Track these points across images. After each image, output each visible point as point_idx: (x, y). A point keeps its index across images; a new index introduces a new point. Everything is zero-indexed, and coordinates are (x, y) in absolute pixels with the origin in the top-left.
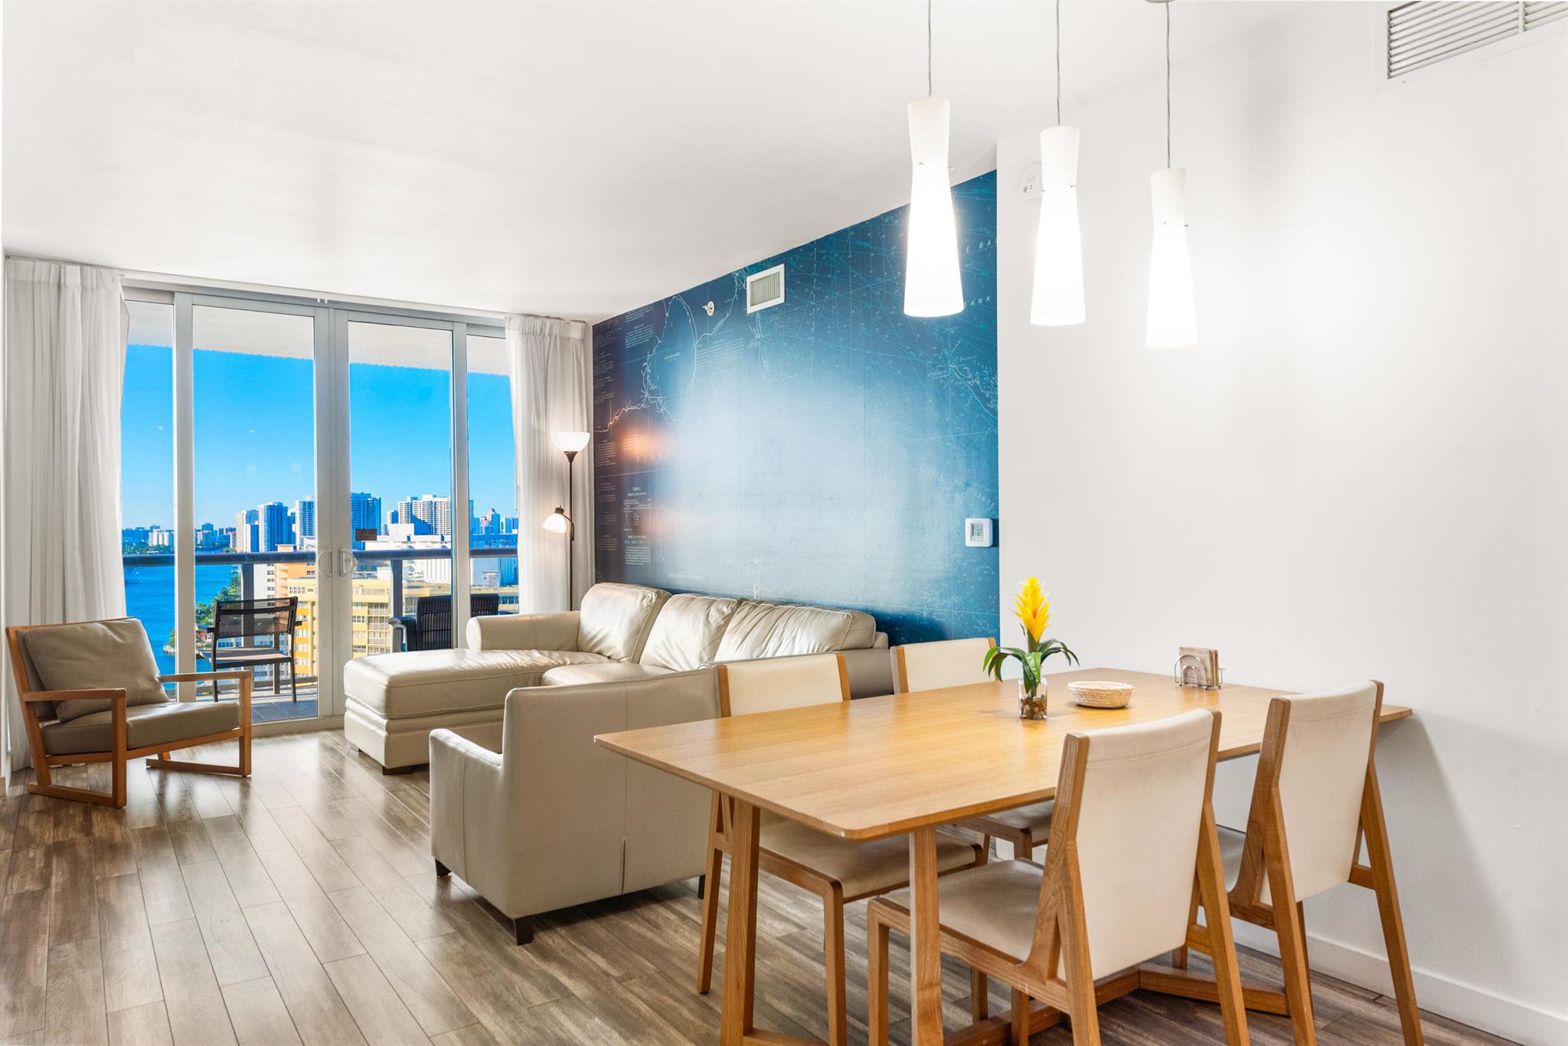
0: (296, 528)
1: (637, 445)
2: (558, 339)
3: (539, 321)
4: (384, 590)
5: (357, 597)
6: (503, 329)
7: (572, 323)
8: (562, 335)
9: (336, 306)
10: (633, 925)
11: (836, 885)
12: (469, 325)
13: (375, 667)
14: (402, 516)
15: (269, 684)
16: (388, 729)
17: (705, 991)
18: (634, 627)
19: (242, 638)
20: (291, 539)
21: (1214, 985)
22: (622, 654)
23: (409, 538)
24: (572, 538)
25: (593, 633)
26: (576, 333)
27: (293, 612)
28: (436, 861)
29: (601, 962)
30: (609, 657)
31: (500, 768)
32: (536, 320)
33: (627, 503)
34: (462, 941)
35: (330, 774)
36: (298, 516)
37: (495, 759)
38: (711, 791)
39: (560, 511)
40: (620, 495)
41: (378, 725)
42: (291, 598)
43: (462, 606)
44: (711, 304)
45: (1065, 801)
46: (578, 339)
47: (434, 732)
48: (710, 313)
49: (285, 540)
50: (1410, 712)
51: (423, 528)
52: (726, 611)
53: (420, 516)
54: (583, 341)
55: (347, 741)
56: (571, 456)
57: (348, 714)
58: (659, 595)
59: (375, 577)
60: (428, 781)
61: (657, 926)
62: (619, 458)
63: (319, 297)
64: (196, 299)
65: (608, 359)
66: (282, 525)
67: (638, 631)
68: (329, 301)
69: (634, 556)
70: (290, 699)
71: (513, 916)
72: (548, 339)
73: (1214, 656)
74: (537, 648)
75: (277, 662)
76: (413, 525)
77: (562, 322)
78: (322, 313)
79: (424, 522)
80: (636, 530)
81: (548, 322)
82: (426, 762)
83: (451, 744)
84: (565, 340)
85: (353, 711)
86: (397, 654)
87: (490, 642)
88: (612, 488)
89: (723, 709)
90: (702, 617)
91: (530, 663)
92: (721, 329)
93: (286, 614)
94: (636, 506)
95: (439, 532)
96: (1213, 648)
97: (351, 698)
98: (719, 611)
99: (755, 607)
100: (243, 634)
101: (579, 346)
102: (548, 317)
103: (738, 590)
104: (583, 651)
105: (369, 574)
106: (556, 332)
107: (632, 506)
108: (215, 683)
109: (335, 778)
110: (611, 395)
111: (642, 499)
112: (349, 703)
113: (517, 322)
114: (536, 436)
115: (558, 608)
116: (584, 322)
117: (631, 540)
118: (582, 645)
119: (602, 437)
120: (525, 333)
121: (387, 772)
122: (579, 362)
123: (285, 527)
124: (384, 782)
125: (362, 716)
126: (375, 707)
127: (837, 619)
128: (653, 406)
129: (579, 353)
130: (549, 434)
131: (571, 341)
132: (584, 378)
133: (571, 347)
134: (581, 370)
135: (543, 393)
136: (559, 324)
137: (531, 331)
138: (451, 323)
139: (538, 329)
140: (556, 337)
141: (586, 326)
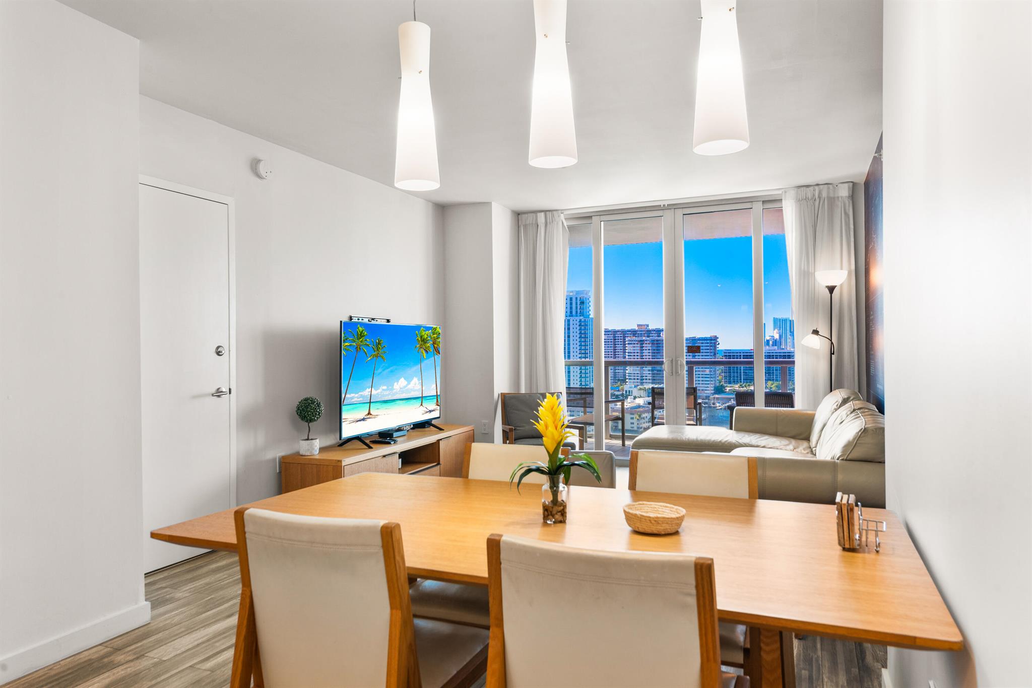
2: (826, 200)
3: (810, 190)
6: (781, 200)
7: (840, 185)
8: (832, 195)
9: (674, 207)
12: (764, 202)
24: (832, 353)
26: (843, 192)
32: (807, 189)
39: (816, 332)
46: (846, 196)
54: (851, 197)
56: (831, 289)
62: (869, 287)
63: (662, 204)
65: (868, 207)
68: (668, 205)
72: (818, 202)
77: (831, 186)
78: (667, 213)
81: (818, 189)
84: (832, 201)
101: (847, 202)
102: (818, 185)
106: (824, 194)
107: (871, 327)
110: (868, 237)
113: (792, 193)
114: (806, 275)
116: (852, 182)
120: (799, 201)
122: (846, 214)
129: (847, 207)
130: (816, 273)
131: (840, 199)
132: (852, 227)
133: (839, 204)
134: (849, 221)
135: (812, 243)
136: (829, 188)
137: (804, 198)
138: (751, 203)
139: (810, 195)
140: (824, 200)
141: (854, 185)
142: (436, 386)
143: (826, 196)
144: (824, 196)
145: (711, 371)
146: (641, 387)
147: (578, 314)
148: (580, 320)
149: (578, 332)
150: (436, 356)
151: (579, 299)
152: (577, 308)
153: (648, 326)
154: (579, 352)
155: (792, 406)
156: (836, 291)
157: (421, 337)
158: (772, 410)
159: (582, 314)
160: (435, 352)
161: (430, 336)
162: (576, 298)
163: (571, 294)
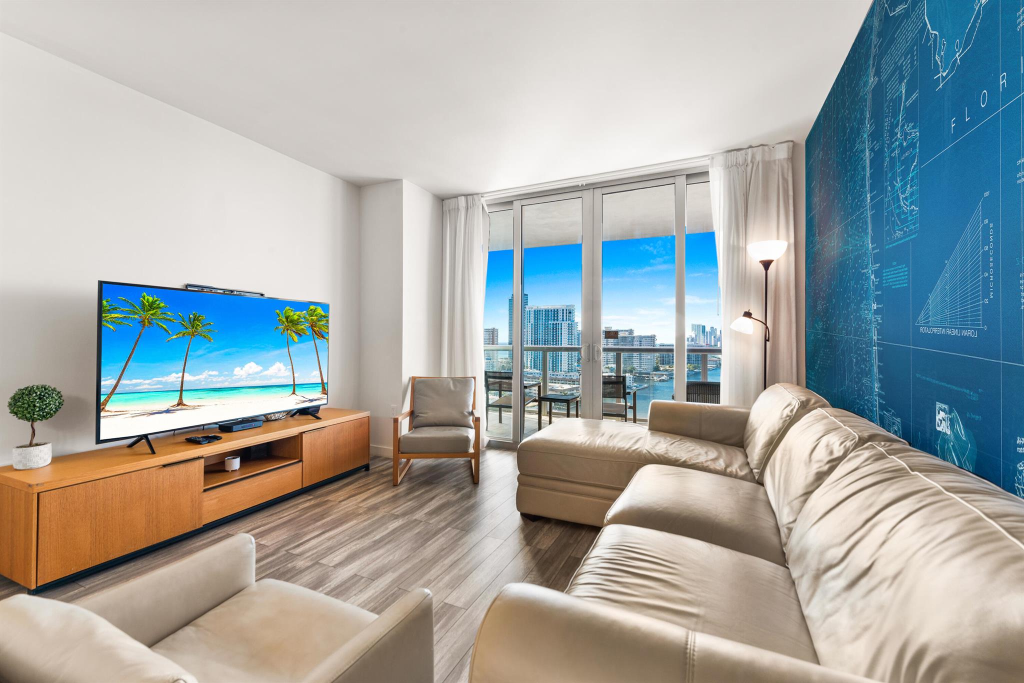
2: (762, 164)
3: (742, 153)
6: (706, 173)
7: (777, 146)
8: (767, 158)
9: (593, 186)
12: (688, 176)
24: (766, 339)
26: (782, 154)
32: (738, 153)
39: (748, 315)
46: (784, 159)
56: (767, 264)
58: (803, 405)
63: (580, 183)
64: (524, 202)
67: (771, 443)
72: (751, 168)
77: (766, 147)
78: (586, 194)
81: (750, 151)
84: (769, 164)
101: (786, 165)
102: (751, 147)
113: (720, 159)
114: (736, 251)
116: (792, 141)
120: (728, 167)
122: (785, 180)
129: (786, 171)
130: (747, 247)
131: (777, 162)
132: (791, 193)
133: (776, 168)
134: (788, 186)
135: (743, 214)
136: (764, 151)
137: (735, 164)
138: (674, 178)
139: (741, 160)
140: (759, 162)
141: (794, 145)
142: (321, 373)
143: (760, 159)
144: (758, 160)
145: (651, 357)
146: (607, 366)
147: (568, 320)
148: (569, 324)
149: (567, 331)
150: (317, 341)
151: (568, 310)
152: (566, 316)
153: (611, 328)
154: (567, 343)
155: (718, 402)
156: (772, 267)
157: (287, 318)
158: (695, 405)
159: (570, 320)
160: (316, 336)
161: (305, 318)
162: (566, 310)
163: (563, 307)
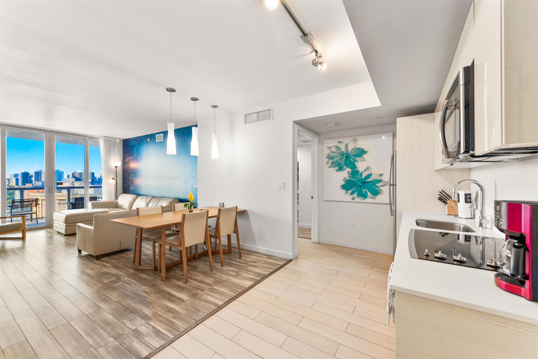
0: (33, 179)
1: (133, 165)
2: (113, 142)
3: (108, 138)
4: (64, 196)
5: (56, 198)
6: (98, 139)
7: (117, 139)
8: (114, 141)
9: (51, 131)
10: (122, 255)
11: (154, 240)
12: (89, 138)
13: (62, 213)
14: (71, 176)
15: (29, 219)
16: (66, 226)
17: (134, 262)
18: (130, 203)
19: (20, 208)
20: (31, 182)
21: (219, 250)
22: (127, 208)
23: (73, 182)
24: (116, 184)
25: (121, 204)
26: (118, 141)
27: (37, 202)
28: (78, 249)
29: (114, 261)
30: (124, 209)
31: (93, 229)
33: (130, 177)
34: (83, 261)
35: (49, 237)
36: (33, 176)
37: (92, 228)
38: (135, 227)
39: (113, 179)
40: (129, 176)
41: (63, 226)
42: (36, 199)
43: (87, 200)
44: (149, 139)
45: (182, 223)
47: (77, 224)
48: (149, 141)
49: (29, 182)
50: (246, 210)
51: (78, 179)
52: (150, 199)
53: (77, 176)
54: (120, 143)
55: (54, 230)
56: (116, 167)
57: (54, 224)
58: (136, 196)
59: (62, 193)
60: (76, 236)
61: (127, 255)
62: (128, 168)
63: (46, 129)
65: (126, 147)
66: (27, 178)
67: (131, 203)
68: (49, 130)
69: (132, 188)
70: (36, 222)
71: (95, 255)
72: (111, 142)
73: (223, 204)
74: (106, 208)
75: (31, 214)
76: (74, 178)
77: (114, 138)
78: (47, 133)
79: (78, 178)
80: (132, 183)
81: (111, 139)
82: (75, 233)
83: (81, 226)
84: (115, 142)
85: (56, 223)
86: (68, 210)
87: (94, 206)
88: (127, 174)
89: (138, 215)
90: (145, 200)
91: (104, 211)
92: (151, 144)
93: (35, 202)
94: (132, 178)
95: (83, 180)
96: (223, 203)
97: (55, 220)
98: (149, 199)
99: (156, 198)
100: (20, 207)
102: (111, 137)
103: (153, 195)
104: (118, 208)
105: (60, 192)
106: (113, 140)
107: (131, 178)
108: (11, 219)
109: (50, 238)
110: (126, 155)
111: (134, 177)
112: (54, 221)
113: (103, 138)
114: (107, 163)
115: (113, 199)
117: (131, 185)
118: (118, 206)
119: (124, 163)
120: (104, 140)
121: (65, 235)
122: (119, 147)
123: (29, 179)
124: (65, 237)
125: (59, 224)
126: (63, 222)
127: (171, 200)
128: (136, 158)
129: (119, 145)
130: (111, 162)
133: (117, 144)
135: (109, 153)
137: (106, 140)
138: (85, 137)
139: (108, 140)
